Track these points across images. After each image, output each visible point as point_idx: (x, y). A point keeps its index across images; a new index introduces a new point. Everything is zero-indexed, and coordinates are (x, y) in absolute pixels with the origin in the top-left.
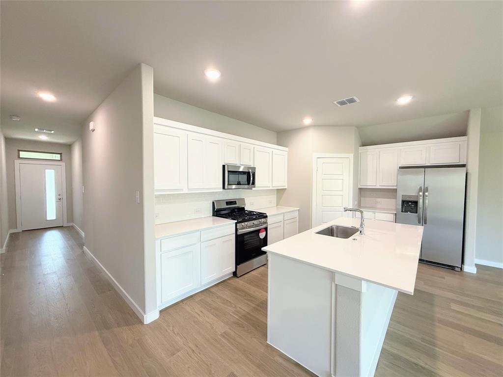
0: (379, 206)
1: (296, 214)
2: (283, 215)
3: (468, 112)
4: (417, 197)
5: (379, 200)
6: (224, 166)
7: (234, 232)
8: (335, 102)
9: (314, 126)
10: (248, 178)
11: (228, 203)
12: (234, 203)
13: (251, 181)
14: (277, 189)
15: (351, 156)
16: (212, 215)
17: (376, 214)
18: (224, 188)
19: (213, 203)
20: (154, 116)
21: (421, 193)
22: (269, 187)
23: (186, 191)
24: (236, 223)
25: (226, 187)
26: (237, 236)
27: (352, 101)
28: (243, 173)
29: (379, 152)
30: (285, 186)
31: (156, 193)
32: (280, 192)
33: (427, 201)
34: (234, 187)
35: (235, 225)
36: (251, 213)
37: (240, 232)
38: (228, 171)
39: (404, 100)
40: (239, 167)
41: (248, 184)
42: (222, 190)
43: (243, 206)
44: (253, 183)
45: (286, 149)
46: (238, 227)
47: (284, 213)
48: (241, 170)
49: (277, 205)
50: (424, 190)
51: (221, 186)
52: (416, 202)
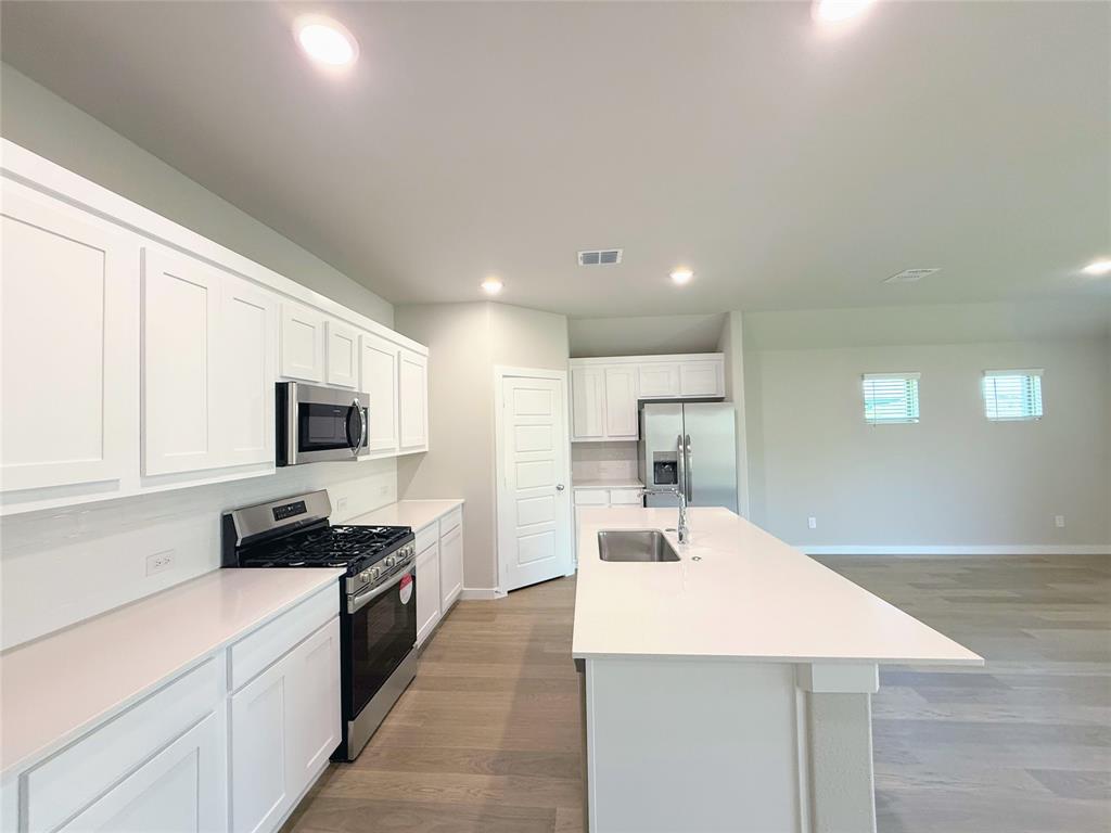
0: (604, 476)
1: (459, 517)
2: (437, 523)
3: (727, 315)
4: (675, 453)
5: (604, 464)
6: (282, 390)
7: (337, 610)
8: (580, 255)
9: (501, 303)
10: (350, 427)
11: (279, 513)
12: (300, 508)
15: (563, 375)
16: (219, 565)
17: (612, 492)
18: (280, 461)
19: (228, 517)
21: (681, 447)
22: (395, 450)
23: (131, 487)
24: (343, 577)
25: (293, 460)
27: (610, 258)
29: (605, 371)
30: (423, 446)
33: (691, 460)
35: (338, 584)
39: (682, 276)
41: (351, 445)
42: (273, 470)
43: (324, 515)
44: (366, 441)
45: (425, 350)
46: (350, 589)
47: (439, 519)
49: (400, 498)
50: (685, 441)
51: (273, 457)
52: (674, 465)
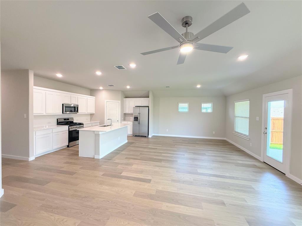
2: (91, 124)
3: (149, 91)
4: (138, 116)
6: (63, 104)
7: (68, 130)
8: (107, 85)
10: (75, 109)
11: (65, 119)
12: (68, 119)
13: (76, 111)
14: (90, 114)
16: (56, 124)
18: (63, 113)
19: (57, 119)
20: (34, 86)
22: (86, 113)
23: (45, 114)
24: (69, 126)
25: (64, 112)
26: (69, 132)
28: (73, 107)
30: (93, 113)
31: (34, 115)
32: (92, 115)
34: (68, 112)
35: (68, 127)
36: (76, 123)
37: (70, 130)
38: (65, 106)
40: (71, 105)
41: (75, 111)
42: (62, 114)
43: (72, 121)
44: (77, 111)
45: (94, 97)
46: (70, 128)
48: (72, 106)
49: (90, 121)
50: (139, 114)
51: (62, 112)
52: (137, 118)
